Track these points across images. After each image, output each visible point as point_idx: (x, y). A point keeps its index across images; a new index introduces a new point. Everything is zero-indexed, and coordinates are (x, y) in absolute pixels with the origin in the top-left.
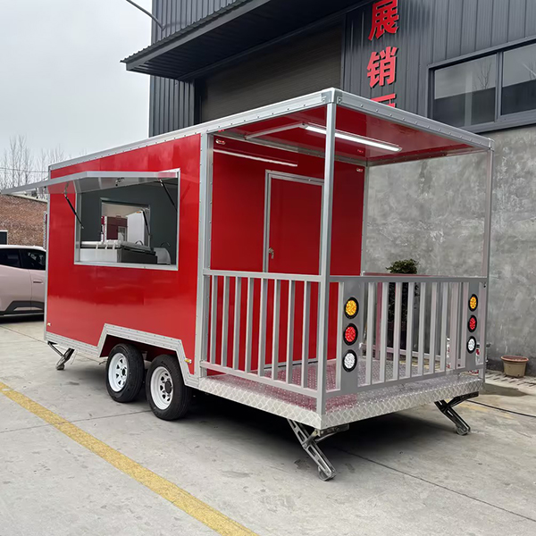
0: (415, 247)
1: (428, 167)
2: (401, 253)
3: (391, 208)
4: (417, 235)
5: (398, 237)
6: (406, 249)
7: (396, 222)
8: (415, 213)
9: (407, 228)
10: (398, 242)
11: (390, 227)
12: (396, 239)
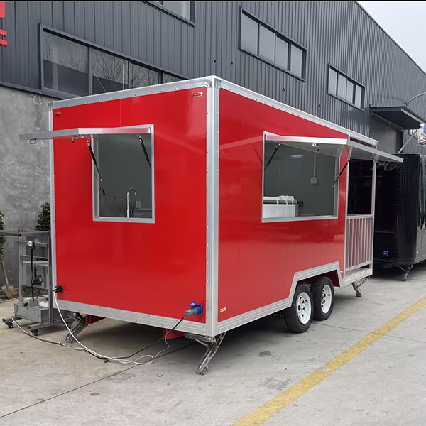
0: (34, 190)
1: (43, 119)
2: (20, 195)
3: (7, 149)
4: (36, 178)
5: (17, 180)
6: (25, 191)
7: (13, 164)
8: (32, 158)
9: (25, 171)
10: (17, 184)
11: (7, 168)
12: (14, 181)
